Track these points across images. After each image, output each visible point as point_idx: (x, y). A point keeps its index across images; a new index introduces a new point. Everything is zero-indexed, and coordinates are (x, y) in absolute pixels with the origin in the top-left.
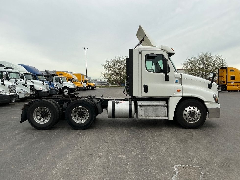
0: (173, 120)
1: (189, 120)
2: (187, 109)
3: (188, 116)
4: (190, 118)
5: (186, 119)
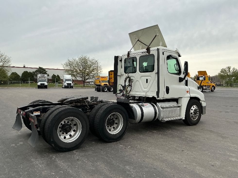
2: (192, 108)
3: (194, 114)
4: (194, 116)
5: (192, 117)
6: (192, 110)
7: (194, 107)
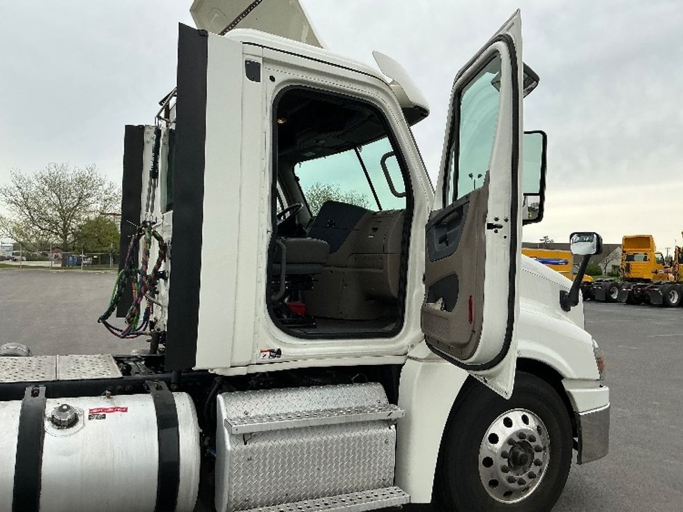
0: (429, 501)
1: (507, 487)
2: (497, 427)
3: (504, 470)
4: (511, 480)
5: (494, 483)
6: (494, 438)
7: (508, 423)
